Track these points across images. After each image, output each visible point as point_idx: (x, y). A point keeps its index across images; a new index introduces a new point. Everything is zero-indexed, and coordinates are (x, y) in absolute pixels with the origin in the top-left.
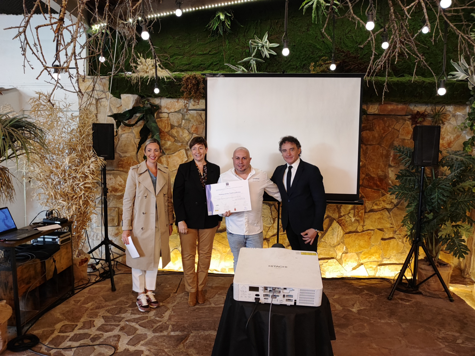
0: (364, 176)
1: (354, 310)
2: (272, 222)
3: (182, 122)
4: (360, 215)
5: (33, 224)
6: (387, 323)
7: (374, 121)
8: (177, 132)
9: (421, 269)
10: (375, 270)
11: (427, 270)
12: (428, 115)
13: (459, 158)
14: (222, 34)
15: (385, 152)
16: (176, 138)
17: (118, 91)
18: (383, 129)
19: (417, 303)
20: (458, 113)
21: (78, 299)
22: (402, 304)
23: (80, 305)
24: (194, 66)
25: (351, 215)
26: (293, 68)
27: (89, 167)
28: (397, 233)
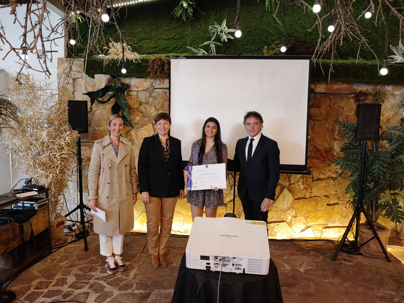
0: (311, 148)
1: (302, 270)
2: (230, 189)
3: (149, 99)
4: (308, 183)
5: (13, 190)
6: (330, 283)
7: (321, 99)
8: (145, 108)
9: (363, 232)
10: (322, 232)
11: (367, 234)
12: (370, 94)
13: (398, 133)
14: (185, 20)
15: (331, 127)
16: (144, 114)
17: (92, 72)
18: (329, 106)
19: (358, 263)
20: (396, 93)
21: (55, 258)
22: (344, 264)
23: (56, 263)
24: (160, 49)
25: (300, 183)
26: (249, 51)
27: (65, 140)
28: (341, 199)
